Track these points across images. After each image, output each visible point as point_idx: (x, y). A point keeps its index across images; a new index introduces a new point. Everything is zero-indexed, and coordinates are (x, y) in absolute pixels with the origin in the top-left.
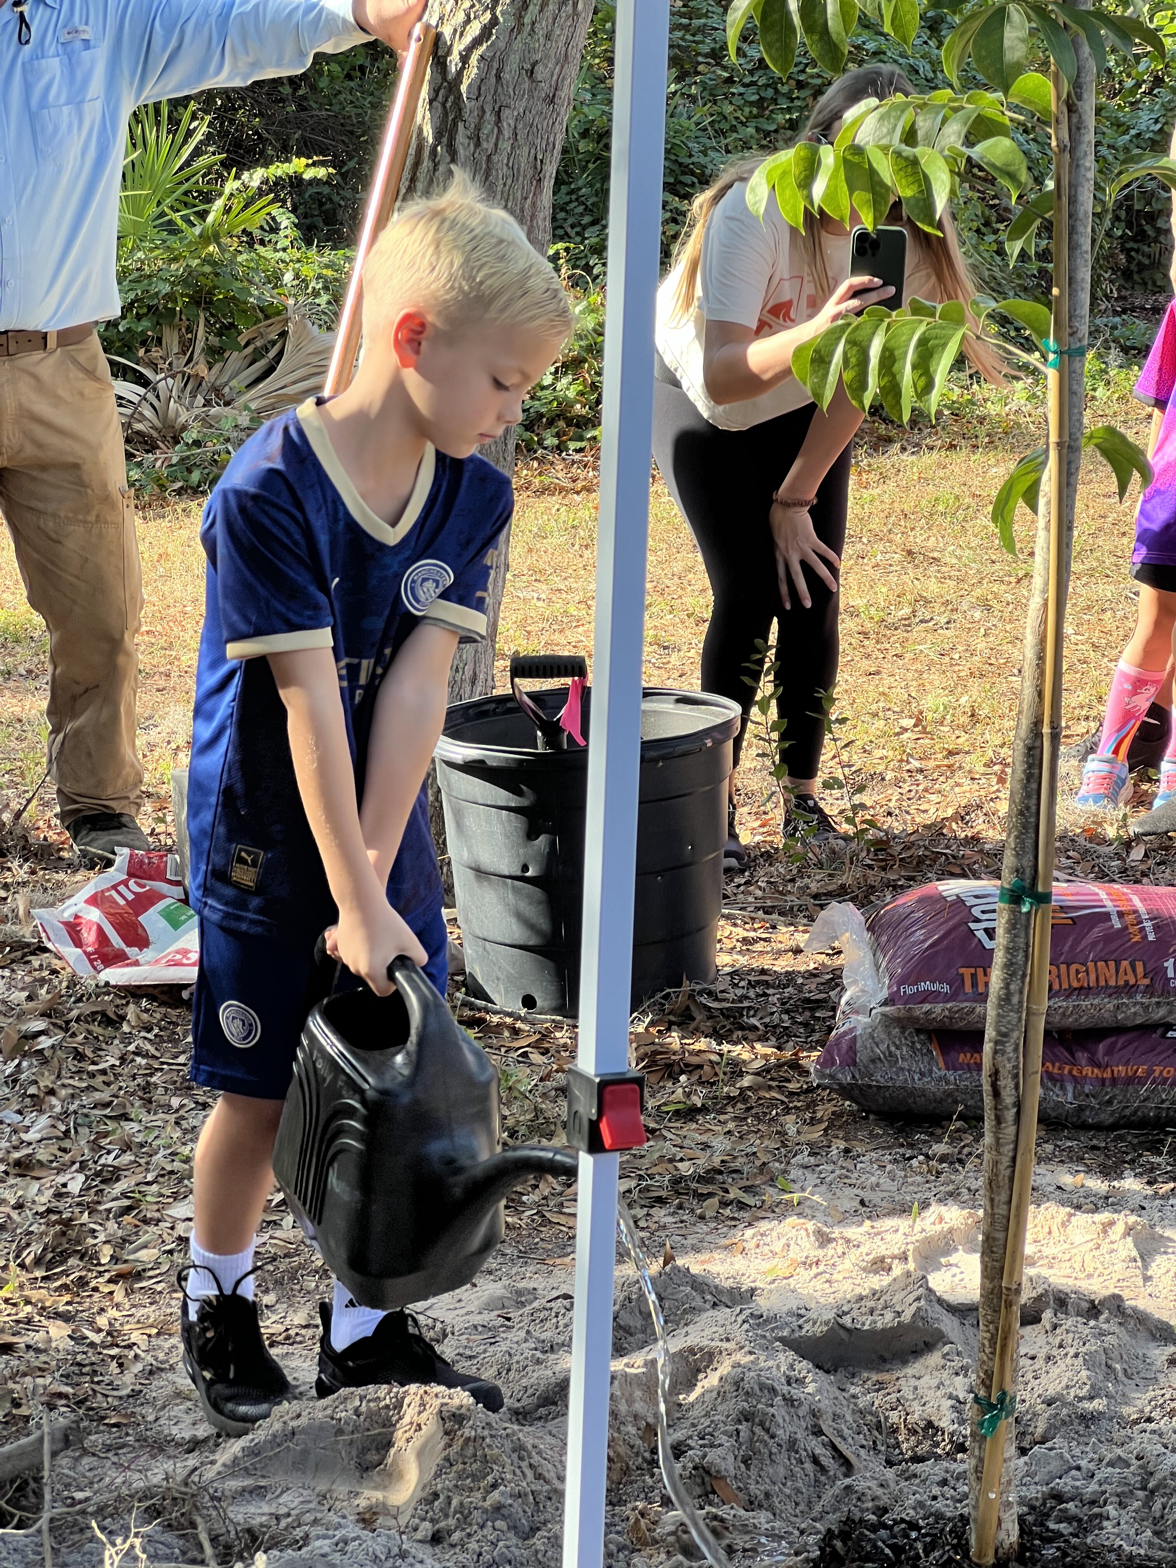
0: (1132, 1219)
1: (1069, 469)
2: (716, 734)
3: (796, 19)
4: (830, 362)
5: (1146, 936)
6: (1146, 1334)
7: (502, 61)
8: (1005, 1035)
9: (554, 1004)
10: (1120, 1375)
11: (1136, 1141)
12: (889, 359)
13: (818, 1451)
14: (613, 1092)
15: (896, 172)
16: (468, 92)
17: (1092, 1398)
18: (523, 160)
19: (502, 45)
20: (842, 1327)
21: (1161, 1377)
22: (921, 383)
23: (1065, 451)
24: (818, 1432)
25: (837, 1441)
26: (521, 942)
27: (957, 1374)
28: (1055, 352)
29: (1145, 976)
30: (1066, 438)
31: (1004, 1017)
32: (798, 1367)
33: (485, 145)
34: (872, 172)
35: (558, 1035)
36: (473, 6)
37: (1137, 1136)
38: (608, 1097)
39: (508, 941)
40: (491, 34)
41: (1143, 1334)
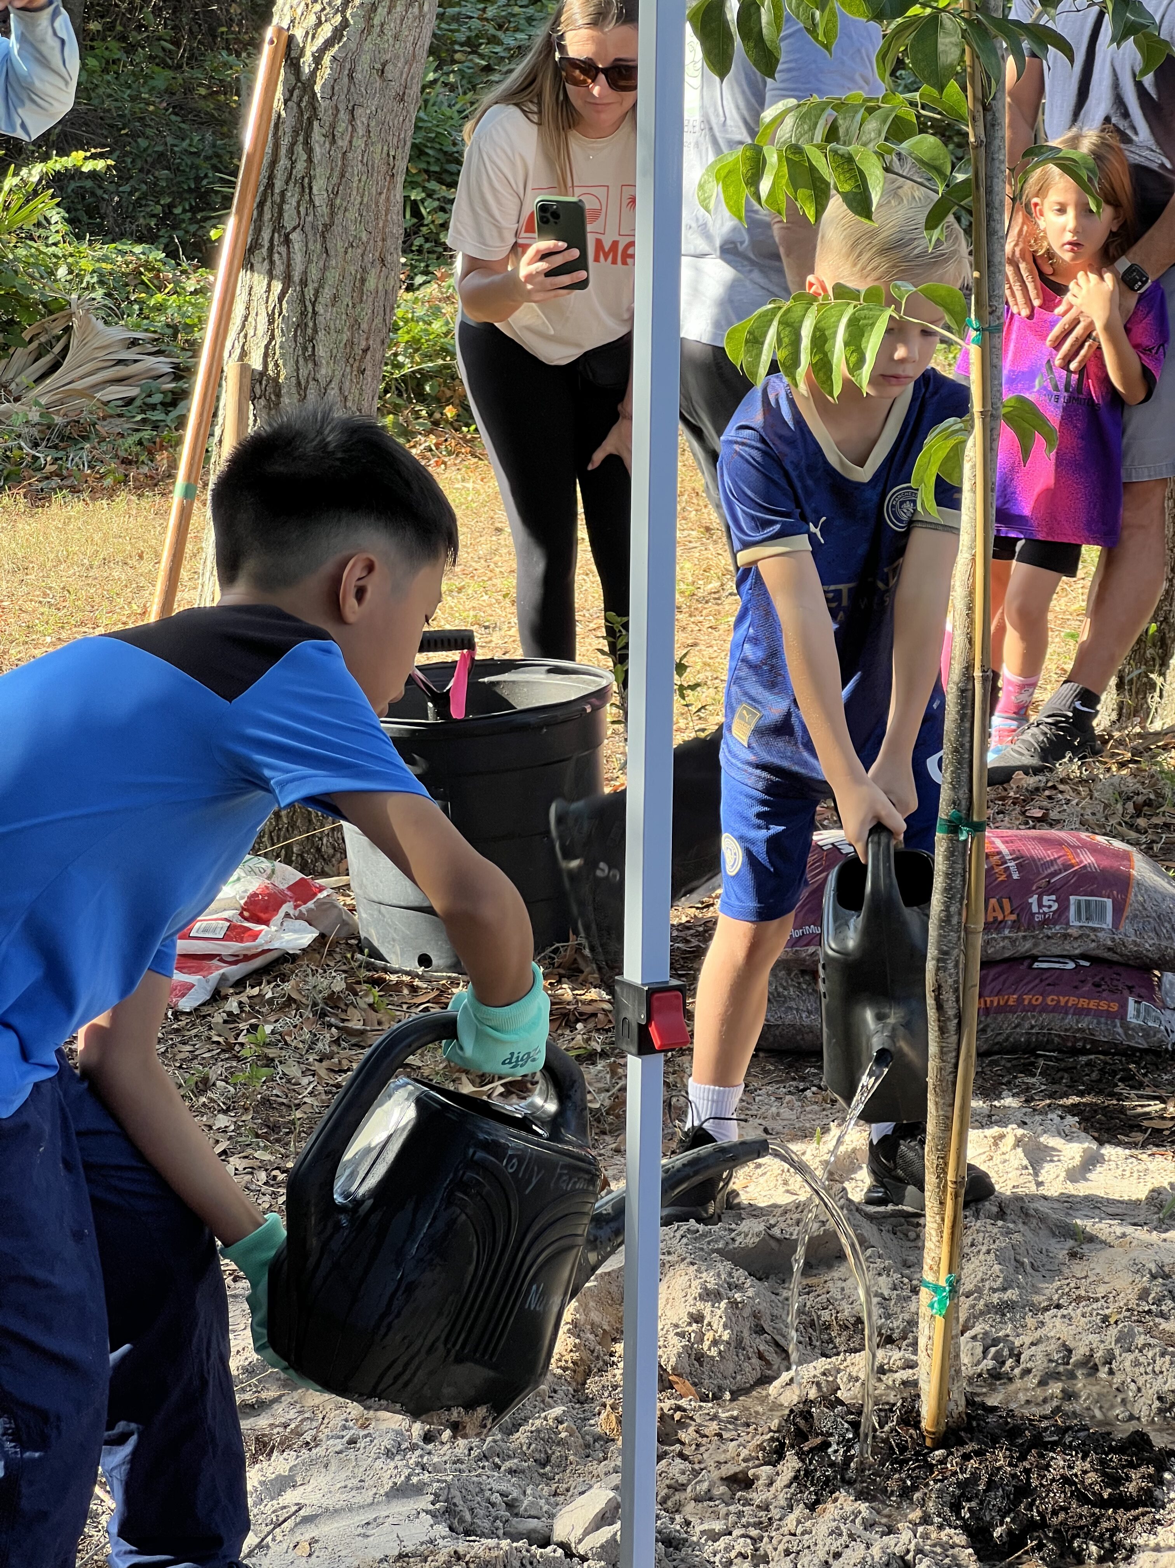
0: (1020, 1132)
1: (992, 435)
2: (593, 700)
3: (734, 28)
4: (763, 343)
5: (1010, 876)
6: (1047, 1232)
7: (354, 62)
8: (946, 953)
9: (449, 962)
10: (1028, 1268)
11: (1009, 1065)
12: (821, 340)
13: (761, 1348)
14: (658, 998)
15: (835, 169)
16: (323, 92)
17: (1004, 1289)
18: (377, 157)
19: (353, 46)
20: (772, 1237)
21: (1066, 1270)
22: (853, 359)
23: (988, 419)
24: (760, 1330)
25: (778, 1338)
26: (416, 904)
27: (880, 1274)
28: (977, 330)
29: (1012, 913)
30: (989, 408)
31: (945, 937)
32: (736, 1274)
33: (340, 143)
34: (812, 169)
35: (455, 991)
36: (324, 9)
37: (1009, 1060)
38: (655, 1004)
39: (403, 904)
40: (342, 36)
41: (1044, 1232)
